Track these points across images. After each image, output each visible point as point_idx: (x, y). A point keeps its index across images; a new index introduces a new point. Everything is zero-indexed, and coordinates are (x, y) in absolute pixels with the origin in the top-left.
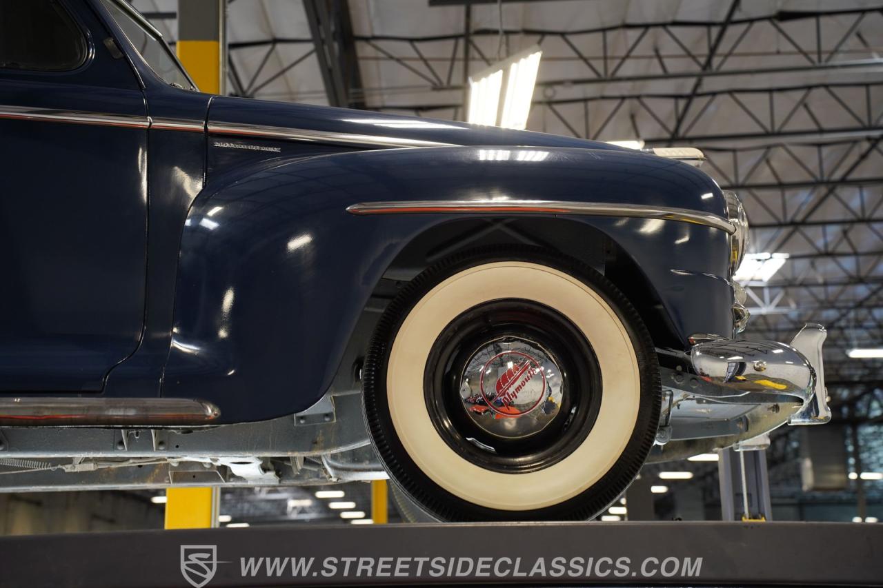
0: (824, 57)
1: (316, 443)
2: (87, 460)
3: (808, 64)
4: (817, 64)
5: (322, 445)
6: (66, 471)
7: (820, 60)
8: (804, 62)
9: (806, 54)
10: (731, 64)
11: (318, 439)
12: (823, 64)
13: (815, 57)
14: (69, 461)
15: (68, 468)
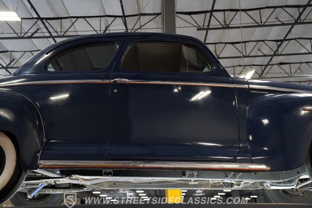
0: (292, 74)
1: (280, 178)
2: (195, 181)
3: (288, 76)
4: (291, 76)
5: (282, 178)
6: (190, 184)
7: (291, 75)
8: (287, 75)
9: (287, 73)
10: (268, 76)
11: (280, 177)
12: (292, 76)
13: (290, 74)
14: (190, 181)
15: (190, 183)
